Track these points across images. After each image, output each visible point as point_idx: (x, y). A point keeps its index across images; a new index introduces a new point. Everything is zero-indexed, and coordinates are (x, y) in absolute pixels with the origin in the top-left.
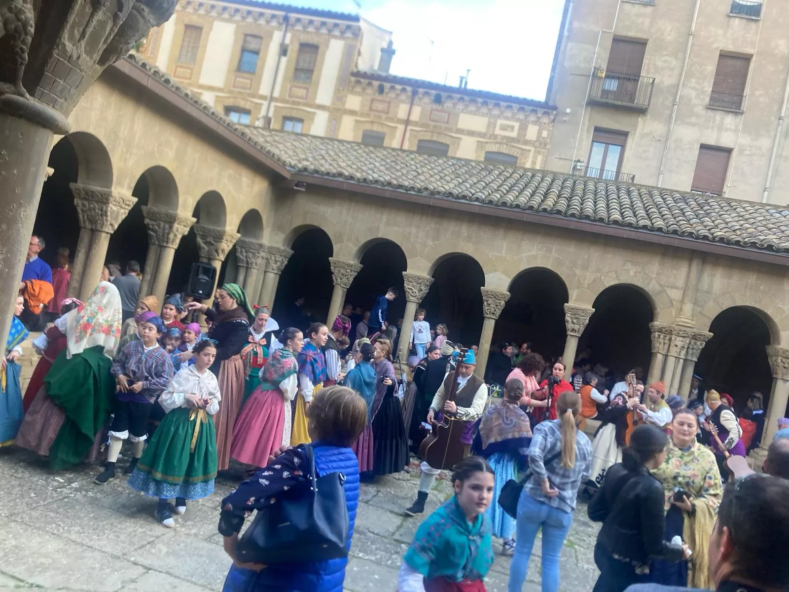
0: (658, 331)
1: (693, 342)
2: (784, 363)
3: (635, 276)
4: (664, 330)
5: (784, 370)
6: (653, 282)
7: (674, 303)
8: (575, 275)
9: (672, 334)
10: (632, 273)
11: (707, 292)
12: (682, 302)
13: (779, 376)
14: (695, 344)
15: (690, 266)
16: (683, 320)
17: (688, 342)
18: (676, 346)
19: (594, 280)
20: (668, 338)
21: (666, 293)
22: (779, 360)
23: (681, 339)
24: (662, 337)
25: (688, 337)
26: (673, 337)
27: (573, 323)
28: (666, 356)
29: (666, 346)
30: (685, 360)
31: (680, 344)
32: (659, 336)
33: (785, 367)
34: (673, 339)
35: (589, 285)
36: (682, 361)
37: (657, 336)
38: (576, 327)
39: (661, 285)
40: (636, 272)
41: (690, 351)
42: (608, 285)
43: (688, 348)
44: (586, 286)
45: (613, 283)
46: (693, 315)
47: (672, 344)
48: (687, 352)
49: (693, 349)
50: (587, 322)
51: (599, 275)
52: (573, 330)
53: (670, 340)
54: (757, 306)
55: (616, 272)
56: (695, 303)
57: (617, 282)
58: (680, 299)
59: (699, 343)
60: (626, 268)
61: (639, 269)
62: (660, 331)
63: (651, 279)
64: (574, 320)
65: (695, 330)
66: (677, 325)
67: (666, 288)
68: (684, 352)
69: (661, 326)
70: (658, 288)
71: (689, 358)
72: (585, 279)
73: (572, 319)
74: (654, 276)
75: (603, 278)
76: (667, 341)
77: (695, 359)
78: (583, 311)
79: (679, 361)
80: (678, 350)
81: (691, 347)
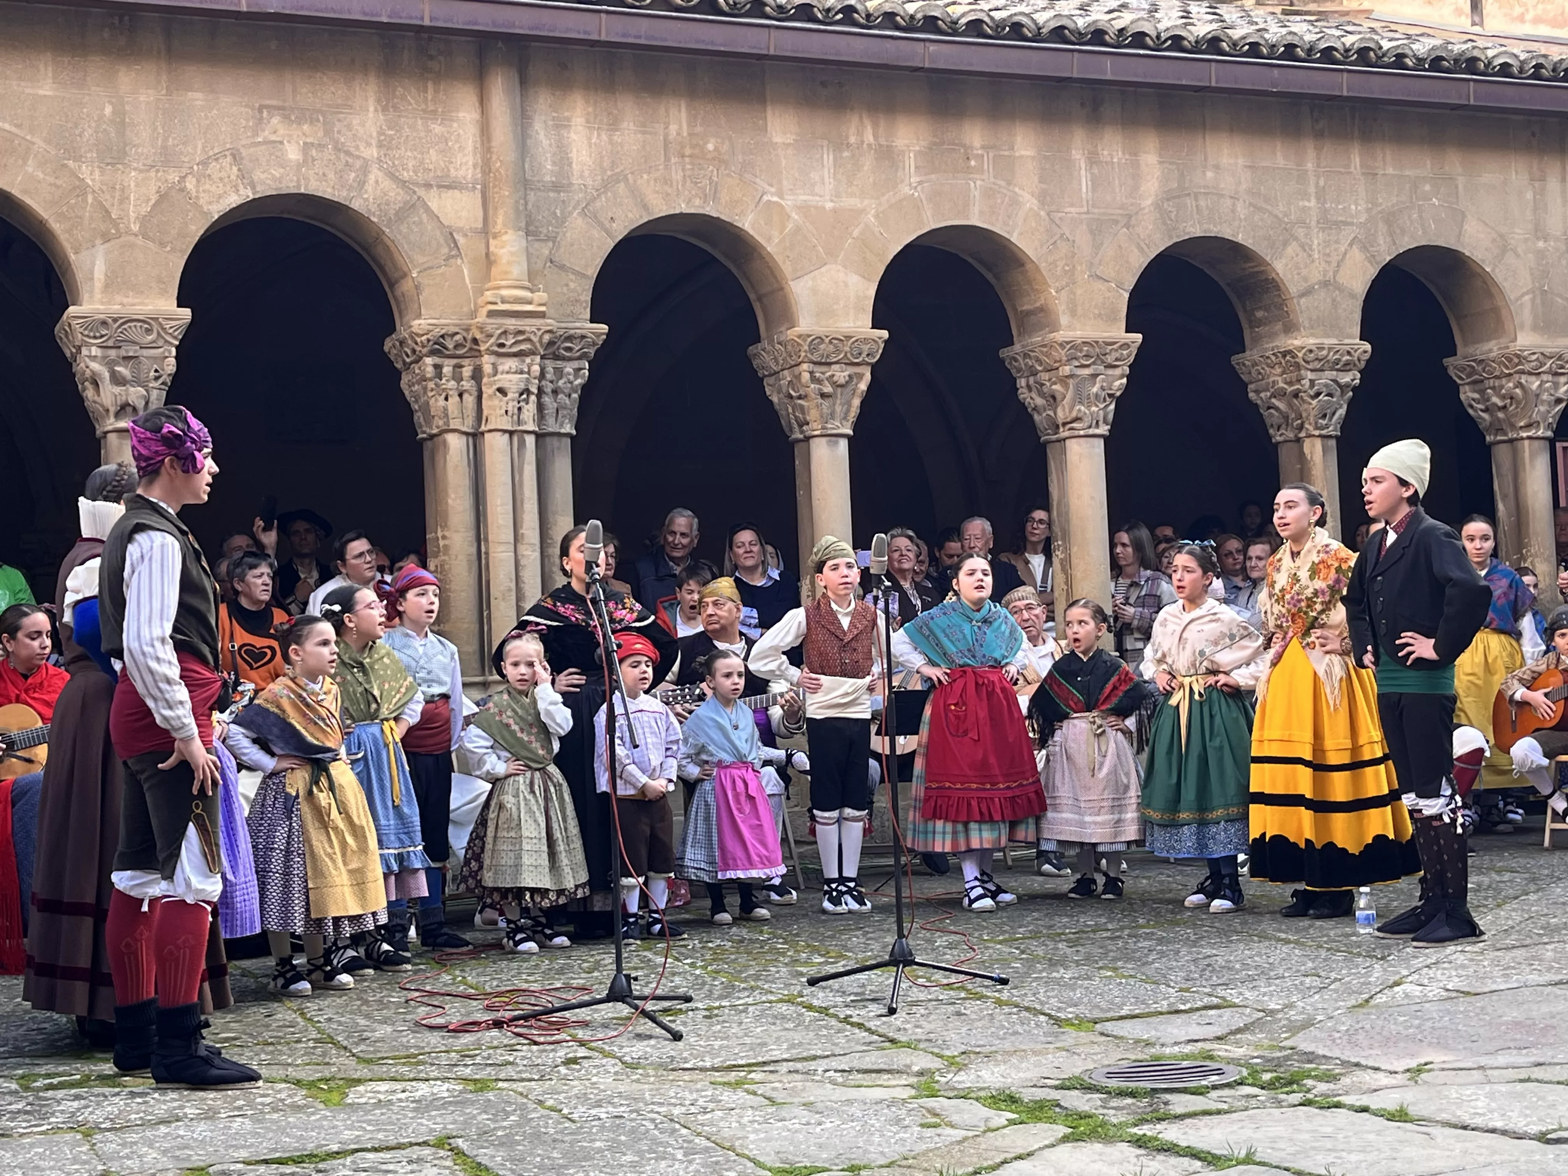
0: (433, 353)
1: (550, 365)
2: (819, 381)
3: (307, 160)
4: (450, 344)
5: (826, 403)
6: (375, 174)
7: (461, 240)
8: (81, 189)
9: (479, 354)
10: (293, 153)
11: (557, 187)
12: (486, 231)
13: (815, 428)
14: (559, 373)
15: (483, 101)
16: (505, 292)
17: (536, 369)
18: (502, 391)
19: (163, 197)
20: (467, 372)
21: (428, 210)
22: (806, 376)
23: (511, 363)
24: (447, 370)
25: (532, 353)
26: (487, 362)
27: (117, 380)
28: (476, 437)
29: (470, 400)
30: (540, 436)
31: (513, 382)
32: (438, 367)
33: (823, 396)
34: (487, 369)
35: (144, 220)
36: (530, 440)
37: (430, 371)
38: (135, 394)
39: (403, 184)
40: (306, 147)
41: (547, 400)
42: (217, 210)
43: (541, 391)
44: (135, 228)
45: (233, 200)
46: (532, 275)
47: (487, 391)
48: (540, 407)
49: (555, 392)
50: (170, 366)
51: (174, 177)
52: (124, 409)
53: (477, 375)
54: (710, 210)
55: (236, 157)
56: (531, 231)
57: (248, 194)
58: (480, 225)
59: (569, 368)
60: (266, 134)
61: (310, 132)
62: (438, 348)
63: (365, 170)
64: (123, 370)
65: (550, 323)
66: (491, 314)
67: (421, 192)
68: (530, 410)
69: (438, 332)
70: (396, 195)
71: (551, 426)
72: (124, 199)
73: (110, 364)
74: (372, 152)
75: (190, 184)
76: (467, 384)
77: (569, 428)
78: (148, 323)
79: (522, 444)
80: (512, 406)
81: (548, 388)
